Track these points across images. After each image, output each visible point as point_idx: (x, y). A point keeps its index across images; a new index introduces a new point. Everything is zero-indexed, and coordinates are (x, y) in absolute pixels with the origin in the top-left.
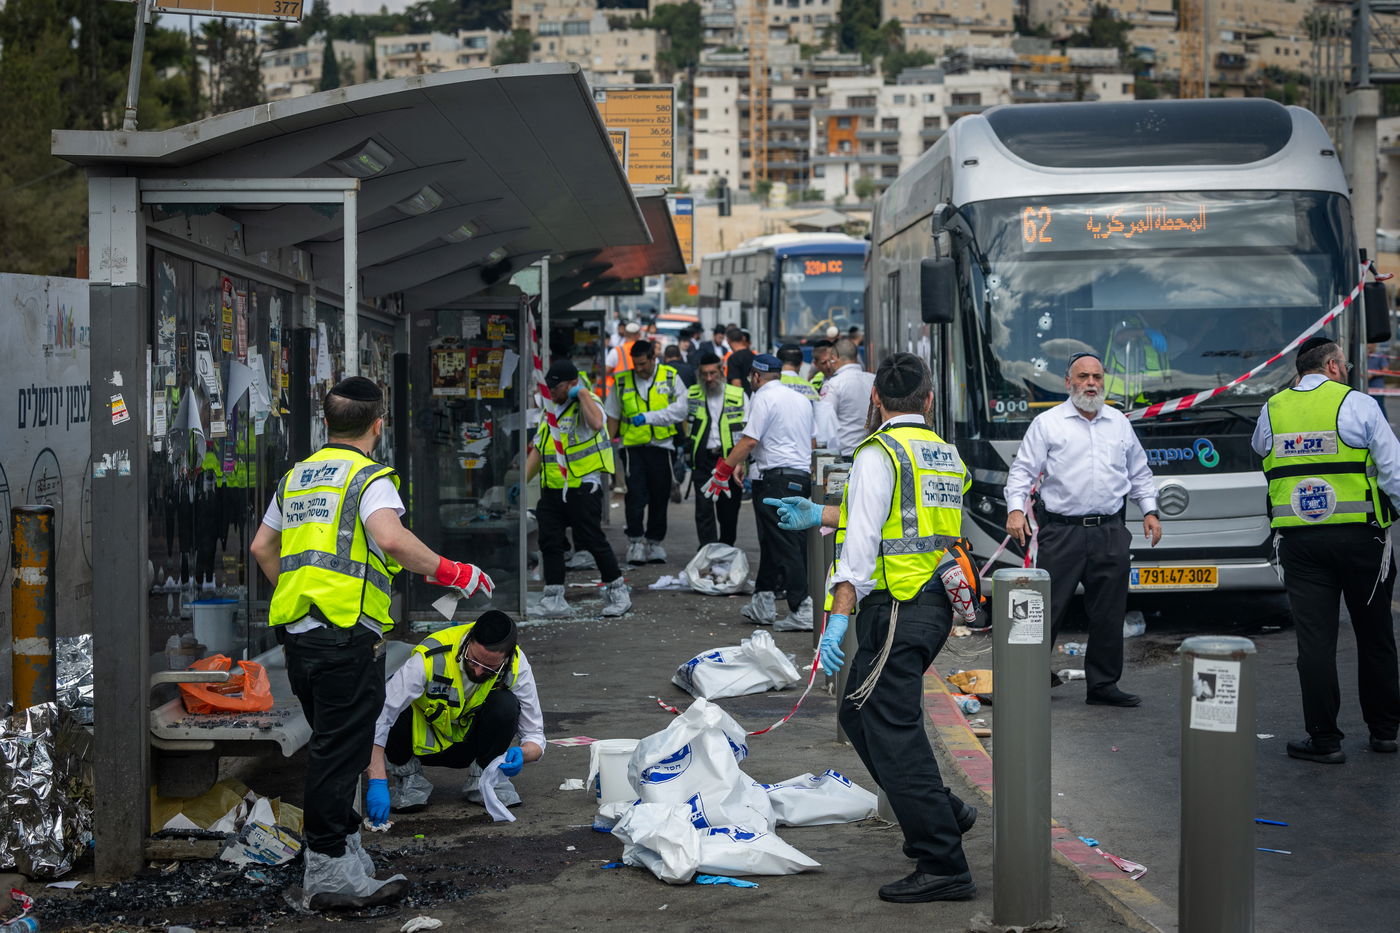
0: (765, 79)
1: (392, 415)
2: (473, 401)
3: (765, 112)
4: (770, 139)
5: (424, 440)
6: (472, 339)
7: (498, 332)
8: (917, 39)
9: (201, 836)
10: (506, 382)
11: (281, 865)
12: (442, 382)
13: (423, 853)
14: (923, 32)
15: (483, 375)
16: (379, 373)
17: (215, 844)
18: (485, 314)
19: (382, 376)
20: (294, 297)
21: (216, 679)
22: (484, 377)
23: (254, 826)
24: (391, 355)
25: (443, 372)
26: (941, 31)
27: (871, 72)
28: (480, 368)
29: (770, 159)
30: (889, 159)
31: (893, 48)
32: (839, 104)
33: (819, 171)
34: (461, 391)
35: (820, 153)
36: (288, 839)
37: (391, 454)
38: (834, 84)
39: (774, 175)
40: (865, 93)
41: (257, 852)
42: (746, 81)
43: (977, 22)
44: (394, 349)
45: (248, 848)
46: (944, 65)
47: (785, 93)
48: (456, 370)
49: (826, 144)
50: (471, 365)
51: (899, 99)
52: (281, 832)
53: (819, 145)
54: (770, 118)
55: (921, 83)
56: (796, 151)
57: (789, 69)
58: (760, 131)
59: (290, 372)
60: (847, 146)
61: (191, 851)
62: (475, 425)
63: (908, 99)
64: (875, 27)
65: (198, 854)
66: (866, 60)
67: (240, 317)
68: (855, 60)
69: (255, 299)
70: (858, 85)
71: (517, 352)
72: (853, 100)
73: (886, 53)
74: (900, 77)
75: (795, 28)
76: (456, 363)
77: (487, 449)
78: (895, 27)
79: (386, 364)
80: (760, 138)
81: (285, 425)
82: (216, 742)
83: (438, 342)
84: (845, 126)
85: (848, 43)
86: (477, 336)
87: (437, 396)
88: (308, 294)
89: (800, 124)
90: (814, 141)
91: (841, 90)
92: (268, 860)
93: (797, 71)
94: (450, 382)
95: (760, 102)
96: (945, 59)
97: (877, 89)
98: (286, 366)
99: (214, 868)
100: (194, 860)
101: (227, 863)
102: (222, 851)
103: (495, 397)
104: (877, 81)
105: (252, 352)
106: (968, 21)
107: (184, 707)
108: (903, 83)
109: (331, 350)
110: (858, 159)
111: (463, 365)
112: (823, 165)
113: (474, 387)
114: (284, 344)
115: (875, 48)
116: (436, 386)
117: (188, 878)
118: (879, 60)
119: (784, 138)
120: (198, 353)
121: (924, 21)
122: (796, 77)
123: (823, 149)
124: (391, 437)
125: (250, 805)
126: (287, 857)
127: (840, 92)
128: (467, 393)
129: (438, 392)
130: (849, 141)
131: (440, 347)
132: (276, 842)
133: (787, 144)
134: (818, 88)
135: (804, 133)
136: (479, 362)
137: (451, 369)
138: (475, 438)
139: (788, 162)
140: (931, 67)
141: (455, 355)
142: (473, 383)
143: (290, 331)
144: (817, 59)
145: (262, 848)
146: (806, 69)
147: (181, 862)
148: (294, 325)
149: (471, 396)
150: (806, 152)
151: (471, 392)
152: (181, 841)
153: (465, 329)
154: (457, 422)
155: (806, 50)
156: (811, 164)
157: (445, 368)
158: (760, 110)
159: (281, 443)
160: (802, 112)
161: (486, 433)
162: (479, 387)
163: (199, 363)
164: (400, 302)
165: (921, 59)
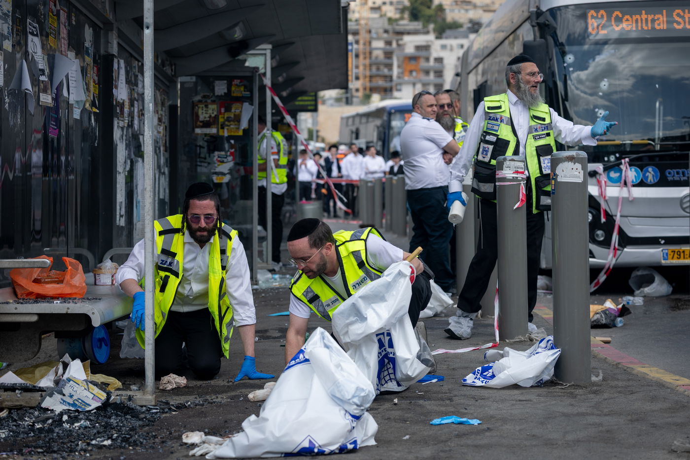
0: (367, 36)
1: (168, 145)
2: (222, 137)
3: (368, 55)
4: (370, 69)
5: (188, 164)
6: (221, 96)
7: (238, 91)
8: (454, 14)
9: (25, 389)
10: (244, 124)
11: (90, 411)
12: (201, 124)
13: (203, 405)
14: (456, 11)
15: (228, 119)
16: (160, 112)
17: (37, 395)
18: (230, 80)
19: (161, 115)
20: (102, 32)
21: (39, 265)
22: (229, 121)
23: (69, 380)
24: (168, 104)
25: (201, 118)
26: (467, 10)
27: (427, 33)
28: (226, 115)
29: (370, 81)
30: (438, 81)
31: (439, 20)
32: (410, 50)
33: (399, 87)
34: (213, 131)
35: (399, 77)
36: (96, 390)
37: (166, 170)
38: (407, 39)
39: (373, 90)
40: (424, 44)
41: (71, 401)
42: (357, 37)
43: (487, 5)
44: (169, 100)
45: (64, 398)
46: (469, 28)
47: (379, 44)
48: (210, 117)
49: (402, 73)
50: (220, 113)
51: (444, 47)
52: (90, 385)
53: (399, 73)
54: (370, 58)
55: (456, 38)
56: (385, 77)
57: (381, 31)
58: (365, 65)
59: (99, 84)
60: (414, 74)
61: (17, 401)
62: (223, 153)
63: (449, 47)
64: (429, 7)
65: (23, 404)
66: (425, 26)
67: (62, 26)
68: (418, 25)
69: (74, 18)
70: (420, 39)
71: (252, 104)
72: (418, 48)
73: (435, 22)
74: (444, 35)
75: (384, 8)
76: (210, 111)
77: (231, 170)
78: (440, 8)
79: (164, 109)
80: (365, 69)
81: (96, 120)
82: (39, 315)
83: (198, 98)
84: (413, 62)
85: (415, 16)
86: (225, 93)
87: (198, 134)
88: (112, 30)
89: (387, 61)
90: (395, 71)
91: (411, 42)
92: (79, 407)
93: (386, 31)
94: (207, 124)
95: (365, 49)
96: (470, 25)
97: (431, 41)
98: (96, 78)
99: (36, 413)
100: (19, 408)
101: (47, 409)
102: (43, 400)
103: (236, 134)
104: (431, 37)
105: (71, 55)
106: (481, 5)
107: (15, 294)
108: (447, 38)
109: (128, 82)
110: (420, 81)
111: (215, 113)
112: (400, 84)
113: (223, 128)
114: (95, 61)
115: (428, 20)
116: (198, 127)
117: (15, 421)
118: (431, 26)
119: (378, 69)
120: (30, 37)
121: (457, 4)
122: (385, 35)
123: (401, 75)
124: (167, 159)
125: (66, 366)
126: (95, 404)
127: (411, 43)
128: (218, 131)
129: (198, 131)
130: (415, 70)
131: (200, 101)
132: (86, 393)
133: (380, 73)
134: (397, 41)
135: (390, 66)
136: (226, 111)
137: (207, 116)
138: (223, 162)
139: (381, 83)
140: (461, 30)
141: (210, 106)
142: (222, 125)
143: (99, 56)
144: (397, 25)
145: (75, 398)
146: (391, 31)
147: (10, 409)
148: (102, 52)
149: (221, 133)
150: (391, 77)
151: (221, 131)
152: (10, 393)
153: (216, 89)
154: (211, 151)
155: (390, 20)
156: (394, 84)
157: (203, 115)
158: (365, 53)
159: (92, 132)
160: (388, 55)
161: (230, 158)
162: (226, 128)
163: (30, 44)
164: (173, 67)
165: (455, 26)
